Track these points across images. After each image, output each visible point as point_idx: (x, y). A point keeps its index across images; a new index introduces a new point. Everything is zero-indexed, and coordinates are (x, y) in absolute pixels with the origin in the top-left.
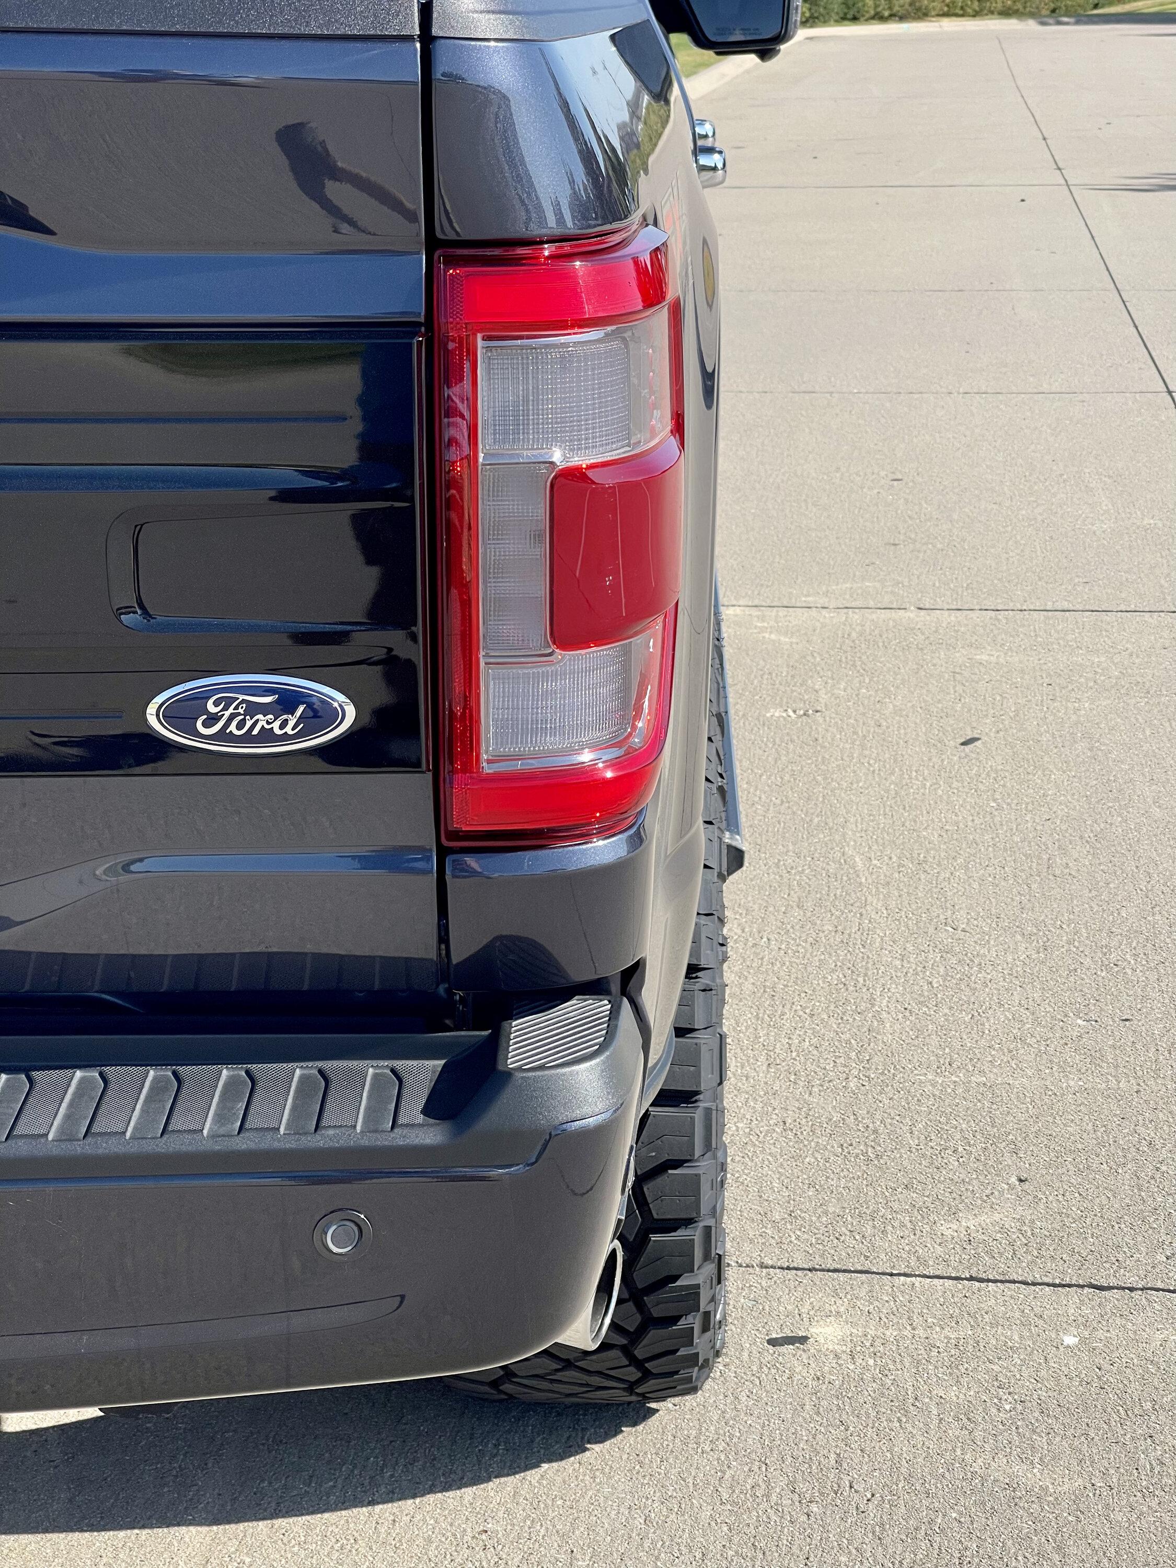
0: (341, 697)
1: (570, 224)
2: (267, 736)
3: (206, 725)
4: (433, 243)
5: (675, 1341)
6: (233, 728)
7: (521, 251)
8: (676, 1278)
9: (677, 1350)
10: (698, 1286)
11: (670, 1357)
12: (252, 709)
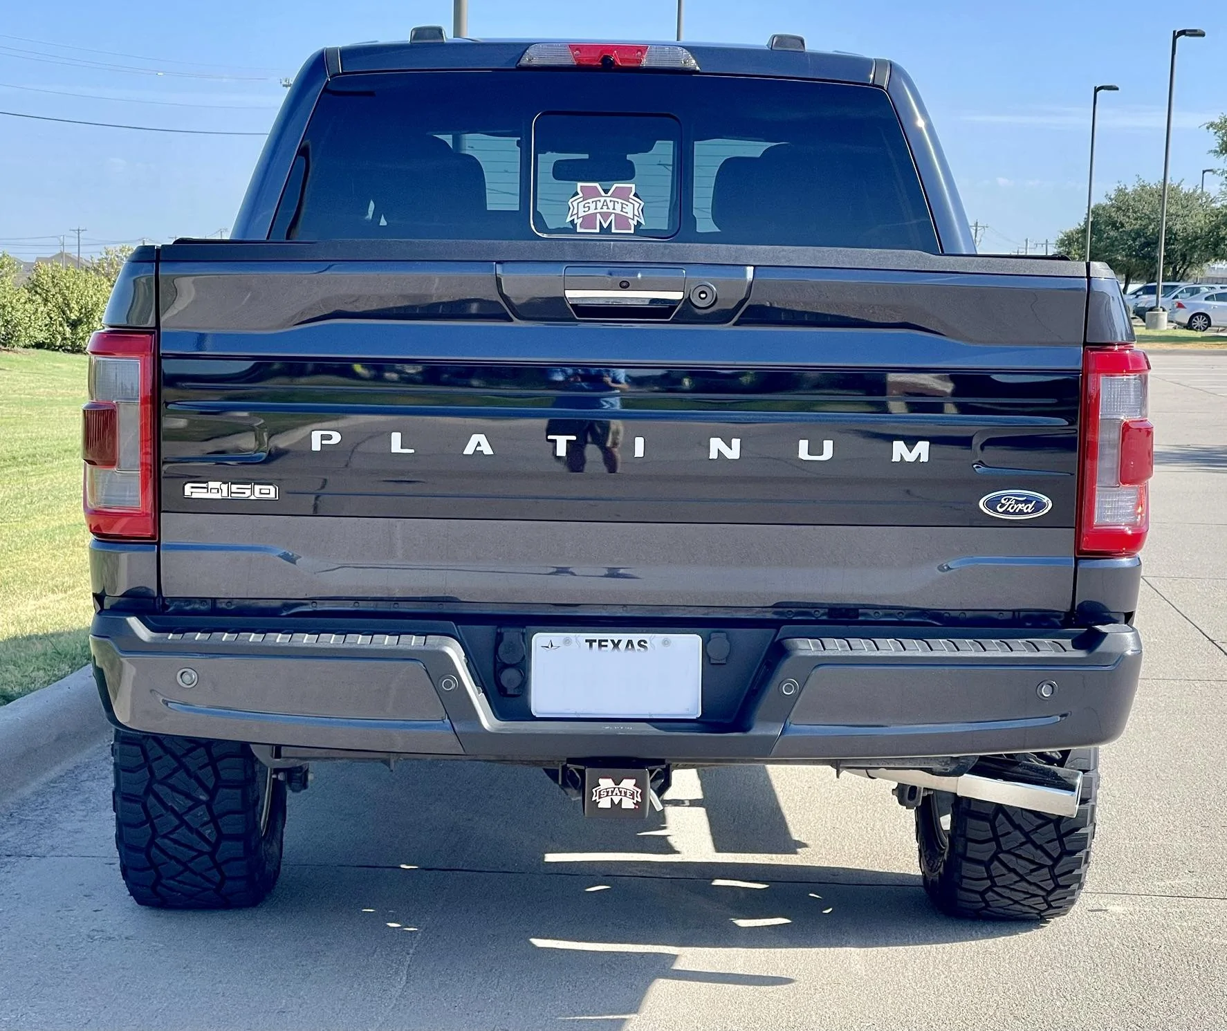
0: (1047, 498)
1: (1125, 339)
2: (1021, 513)
3: (1000, 507)
4: (1085, 344)
5: (1073, 864)
6: (1009, 509)
7: (1108, 347)
8: (1078, 829)
9: (1073, 870)
10: (1087, 834)
11: (1069, 875)
12: (1017, 502)
